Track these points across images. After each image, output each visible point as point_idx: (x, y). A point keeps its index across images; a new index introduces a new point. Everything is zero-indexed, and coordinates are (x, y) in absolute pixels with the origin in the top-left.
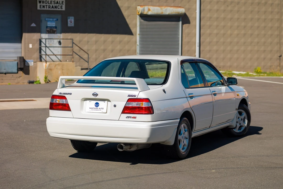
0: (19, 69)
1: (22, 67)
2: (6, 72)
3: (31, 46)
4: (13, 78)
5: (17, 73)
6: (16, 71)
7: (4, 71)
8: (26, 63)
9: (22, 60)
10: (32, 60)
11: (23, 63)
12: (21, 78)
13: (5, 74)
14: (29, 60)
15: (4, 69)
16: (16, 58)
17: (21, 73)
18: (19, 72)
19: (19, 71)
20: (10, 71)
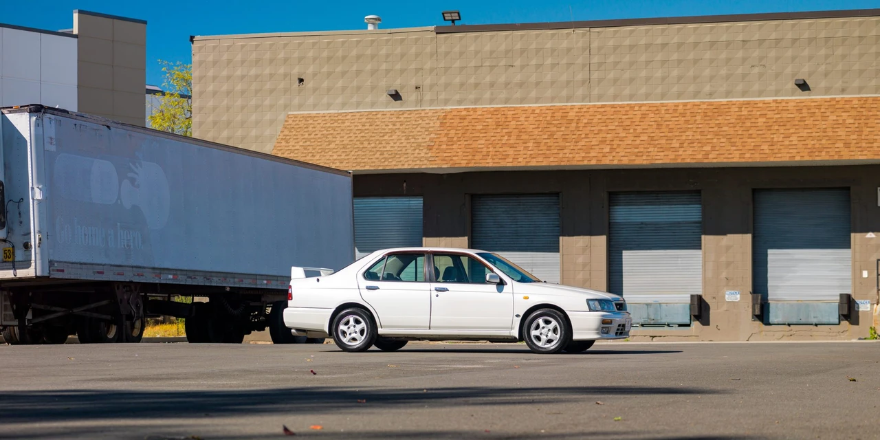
0: (842, 317)
1: (845, 312)
2: (817, 323)
3: (865, 274)
4: (831, 334)
5: (839, 324)
6: (836, 321)
7: (815, 321)
8: (856, 305)
9: (845, 300)
10: (868, 301)
11: (846, 306)
12: (847, 333)
13: (816, 325)
14: (862, 301)
15: (814, 317)
16: (838, 298)
17: (845, 323)
18: (842, 322)
19: (843, 320)
20: (825, 320)
